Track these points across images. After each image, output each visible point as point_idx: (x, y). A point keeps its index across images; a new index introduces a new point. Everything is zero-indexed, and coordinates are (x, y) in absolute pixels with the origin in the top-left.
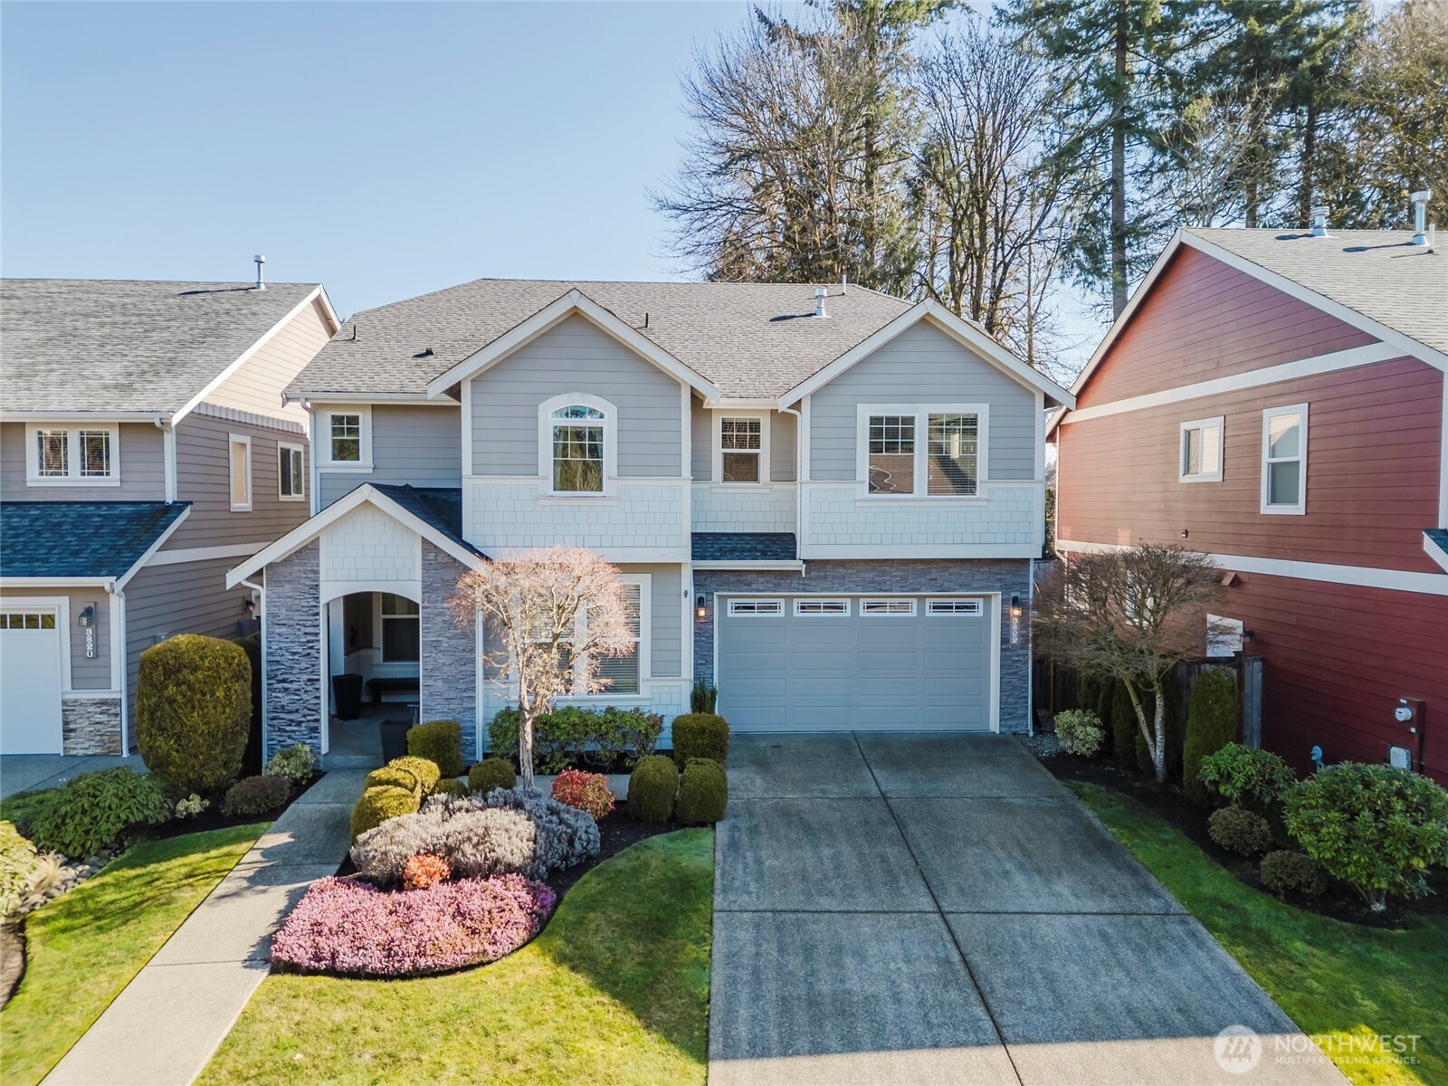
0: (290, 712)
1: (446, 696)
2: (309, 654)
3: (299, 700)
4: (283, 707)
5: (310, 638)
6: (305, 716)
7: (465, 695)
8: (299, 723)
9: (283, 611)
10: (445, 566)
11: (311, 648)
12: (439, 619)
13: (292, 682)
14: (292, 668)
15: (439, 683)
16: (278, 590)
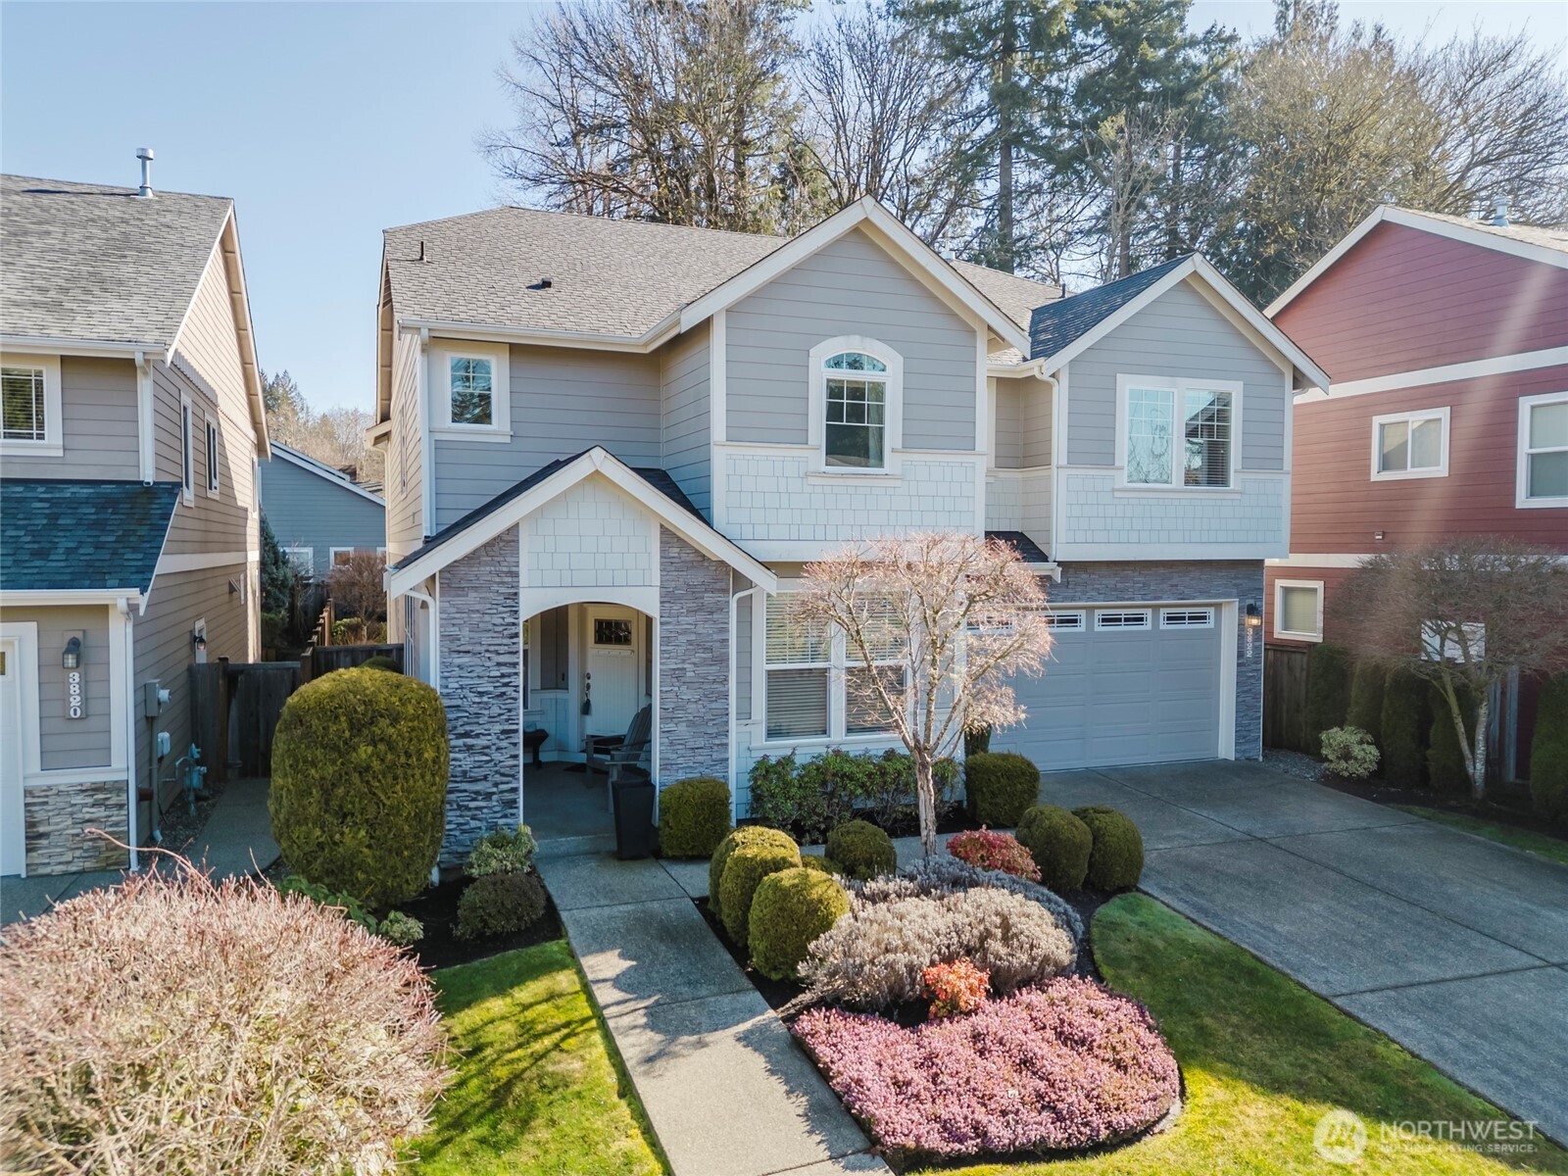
0: (476, 780)
1: (691, 744)
2: (504, 693)
3: (488, 762)
4: (465, 773)
5: (505, 670)
6: (496, 785)
7: (717, 742)
8: (488, 796)
9: (466, 632)
10: (690, 566)
11: (506, 685)
12: (683, 639)
13: (478, 736)
14: (478, 715)
15: (682, 727)
16: (458, 601)
